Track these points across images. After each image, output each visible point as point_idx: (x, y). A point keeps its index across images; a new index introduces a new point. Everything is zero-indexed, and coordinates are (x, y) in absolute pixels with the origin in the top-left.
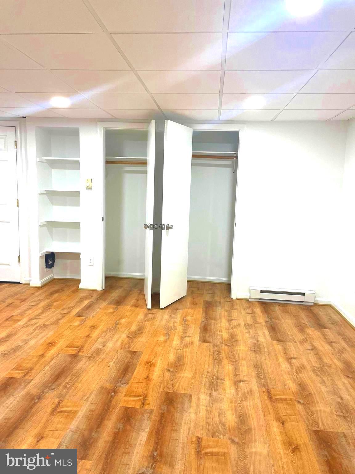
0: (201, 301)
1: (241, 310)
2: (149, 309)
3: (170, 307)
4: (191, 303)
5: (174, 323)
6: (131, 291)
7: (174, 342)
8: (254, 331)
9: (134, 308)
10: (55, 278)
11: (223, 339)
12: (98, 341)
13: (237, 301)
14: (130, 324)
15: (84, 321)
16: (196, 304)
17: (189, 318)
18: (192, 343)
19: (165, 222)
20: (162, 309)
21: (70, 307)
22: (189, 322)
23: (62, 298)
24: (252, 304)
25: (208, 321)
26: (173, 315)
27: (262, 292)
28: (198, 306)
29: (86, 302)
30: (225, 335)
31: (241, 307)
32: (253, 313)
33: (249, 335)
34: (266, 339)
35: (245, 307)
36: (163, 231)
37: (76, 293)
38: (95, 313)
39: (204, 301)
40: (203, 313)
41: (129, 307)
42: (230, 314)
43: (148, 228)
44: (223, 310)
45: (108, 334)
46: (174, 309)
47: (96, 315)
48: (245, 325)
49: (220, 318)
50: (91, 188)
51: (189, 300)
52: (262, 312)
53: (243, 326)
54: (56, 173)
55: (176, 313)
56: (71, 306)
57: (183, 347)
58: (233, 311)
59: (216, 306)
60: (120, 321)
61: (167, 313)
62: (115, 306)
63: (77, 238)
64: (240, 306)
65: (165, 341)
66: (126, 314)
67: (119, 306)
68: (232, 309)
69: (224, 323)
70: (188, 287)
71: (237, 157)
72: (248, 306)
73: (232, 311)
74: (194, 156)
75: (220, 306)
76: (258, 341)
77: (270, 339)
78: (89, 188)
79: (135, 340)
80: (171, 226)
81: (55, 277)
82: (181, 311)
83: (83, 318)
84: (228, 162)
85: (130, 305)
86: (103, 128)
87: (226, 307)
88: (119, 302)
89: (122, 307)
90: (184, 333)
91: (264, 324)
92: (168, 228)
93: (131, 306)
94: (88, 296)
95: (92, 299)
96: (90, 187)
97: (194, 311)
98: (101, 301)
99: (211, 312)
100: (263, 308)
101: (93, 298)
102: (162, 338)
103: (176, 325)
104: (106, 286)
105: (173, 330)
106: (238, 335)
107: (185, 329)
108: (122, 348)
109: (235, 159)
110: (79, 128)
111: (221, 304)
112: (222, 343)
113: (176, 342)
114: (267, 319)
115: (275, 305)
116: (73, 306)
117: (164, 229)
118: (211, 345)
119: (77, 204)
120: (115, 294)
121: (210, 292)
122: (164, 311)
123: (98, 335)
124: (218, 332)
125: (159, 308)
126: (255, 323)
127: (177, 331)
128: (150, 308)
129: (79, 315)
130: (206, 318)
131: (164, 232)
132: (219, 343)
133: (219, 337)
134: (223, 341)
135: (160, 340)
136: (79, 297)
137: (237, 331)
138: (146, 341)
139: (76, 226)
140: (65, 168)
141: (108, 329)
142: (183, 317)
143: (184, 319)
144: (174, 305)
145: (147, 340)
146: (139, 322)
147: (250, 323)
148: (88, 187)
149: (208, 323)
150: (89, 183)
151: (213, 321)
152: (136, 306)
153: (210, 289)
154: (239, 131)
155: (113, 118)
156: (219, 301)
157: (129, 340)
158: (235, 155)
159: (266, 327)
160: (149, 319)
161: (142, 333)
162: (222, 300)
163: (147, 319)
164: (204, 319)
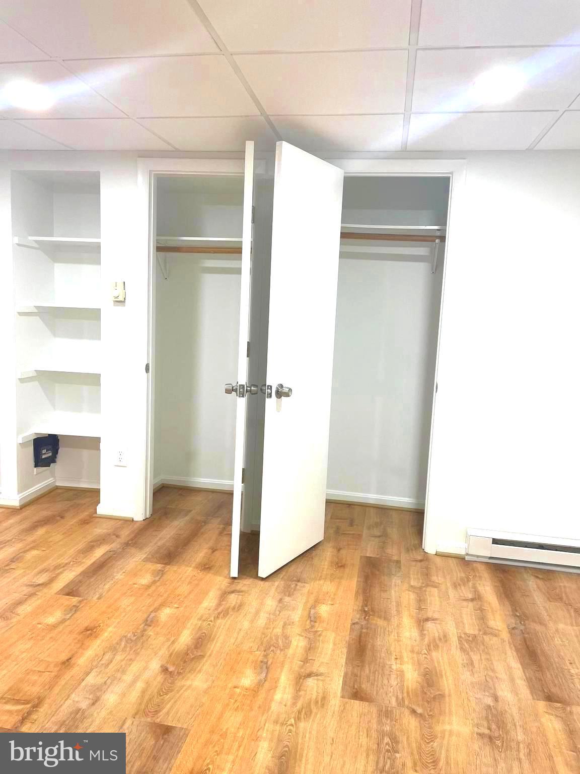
0: (354, 558)
1: (447, 588)
2: (235, 578)
3: (284, 573)
4: (332, 562)
5: (285, 625)
6: (205, 522)
7: (278, 696)
8: (484, 662)
9: (201, 575)
10: (57, 486)
11: (405, 690)
12: (83, 684)
13: (438, 560)
14: (179, 622)
15: (76, 608)
16: (343, 566)
17: (324, 610)
18: (324, 698)
19: (273, 379)
20: (263, 579)
21: (60, 565)
22: (323, 622)
23: (50, 539)
24: (473, 570)
25: (368, 620)
26: (287, 599)
27: (495, 541)
28: (347, 570)
29: (99, 553)
30: (412, 676)
31: (448, 577)
32: (477, 598)
33: (473, 674)
34: (517, 694)
35: (457, 578)
36: (268, 401)
37: (87, 526)
38: (107, 587)
39: (361, 557)
40: (357, 593)
41: (191, 569)
42: (421, 601)
43: (234, 393)
44: (406, 586)
45: (118, 657)
46: (292, 581)
47: (109, 590)
48: (460, 638)
49: (399, 612)
50: (122, 302)
51: (328, 553)
52: (500, 598)
53: (454, 640)
54: (62, 271)
55: (295, 590)
56: (63, 561)
57: (298, 719)
58: (428, 589)
59: (390, 574)
60: (157, 613)
61: (273, 589)
62: (159, 566)
63: (95, 405)
64: (445, 577)
65: (254, 691)
66: (177, 592)
67: (168, 567)
68: (427, 586)
69: (408, 631)
70: (329, 517)
71: (443, 239)
72: (463, 575)
73: (425, 591)
74: (345, 235)
75: (399, 574)
76: (496, 699)
77: (528, 692)
78: (120, 302)
79: (179, 683)
80: (286, 390)
81: (58, 484)
82: (307, 587)
83: (75, 600)
84: (421, 250)
85: (193, 565)
86: (150, 171)
87: (412, 576)
88: (170, 556)
89: (175, 568)
90: (305, 661)
91: (505, 635)
92: (279, 394)
93: (194, 568)
94: (109, 535)
95: (115, 545)
96: (121, 298)
97: (338, 588)
98: (133, 550)
99: (376, 591)
100: (498, 584)
101: (119, 540)
102: (248, 679)
103: (289, 631)
104: (154, 511)
105: (281, 650)
106: (443, 674)
107: (310, 648)
108: (136, 714)
109: (437, 241)
110: (99, 173)
111: (400, 568)
112: (401, 703)
113: (283, 693)
114: (512, 621)
115: (525, 576)
116: (67, 561)
117: (271, 397)
118: (374, 710)
119: (96, 335)
120: (168, 533)
121: (377, 532)
122: (267, 584)
123: (93, 660)
124: (393, 662)
125: (256, 577)
126: (485, 633)
127: (290, 652)
128: (236, 576)
129: (71, 591)
130: (365, 611)
131: (271, 404)
132: (394, 702)
133: (394, 682)
134: (405, 695)
135: (241, 684)
136: (90, 538)
137: (440, 658)
138: (205, 686)
139: (94, 380)
140: (80, 261)
141: (121, 640)
142: (309, 605)
143: (312, 611)
144: (292, 568)
145: (209, 683)
146: (204, 618)
147: (472, 632)
148: (117, 300)
149: (367, 629)
150: (120, 292)
151: (381, 622)
152: (206, 567)
153: (377, 525)
154: (451, 175)
155: (170, 148)
156: (395, 558)
157: (165, 679)
158: (438, 234)
159: (514, 648)
160: (228, 608)
161: (202, 656)
162: (404, 558)
163: (222, 611)
164: (358, 616)
